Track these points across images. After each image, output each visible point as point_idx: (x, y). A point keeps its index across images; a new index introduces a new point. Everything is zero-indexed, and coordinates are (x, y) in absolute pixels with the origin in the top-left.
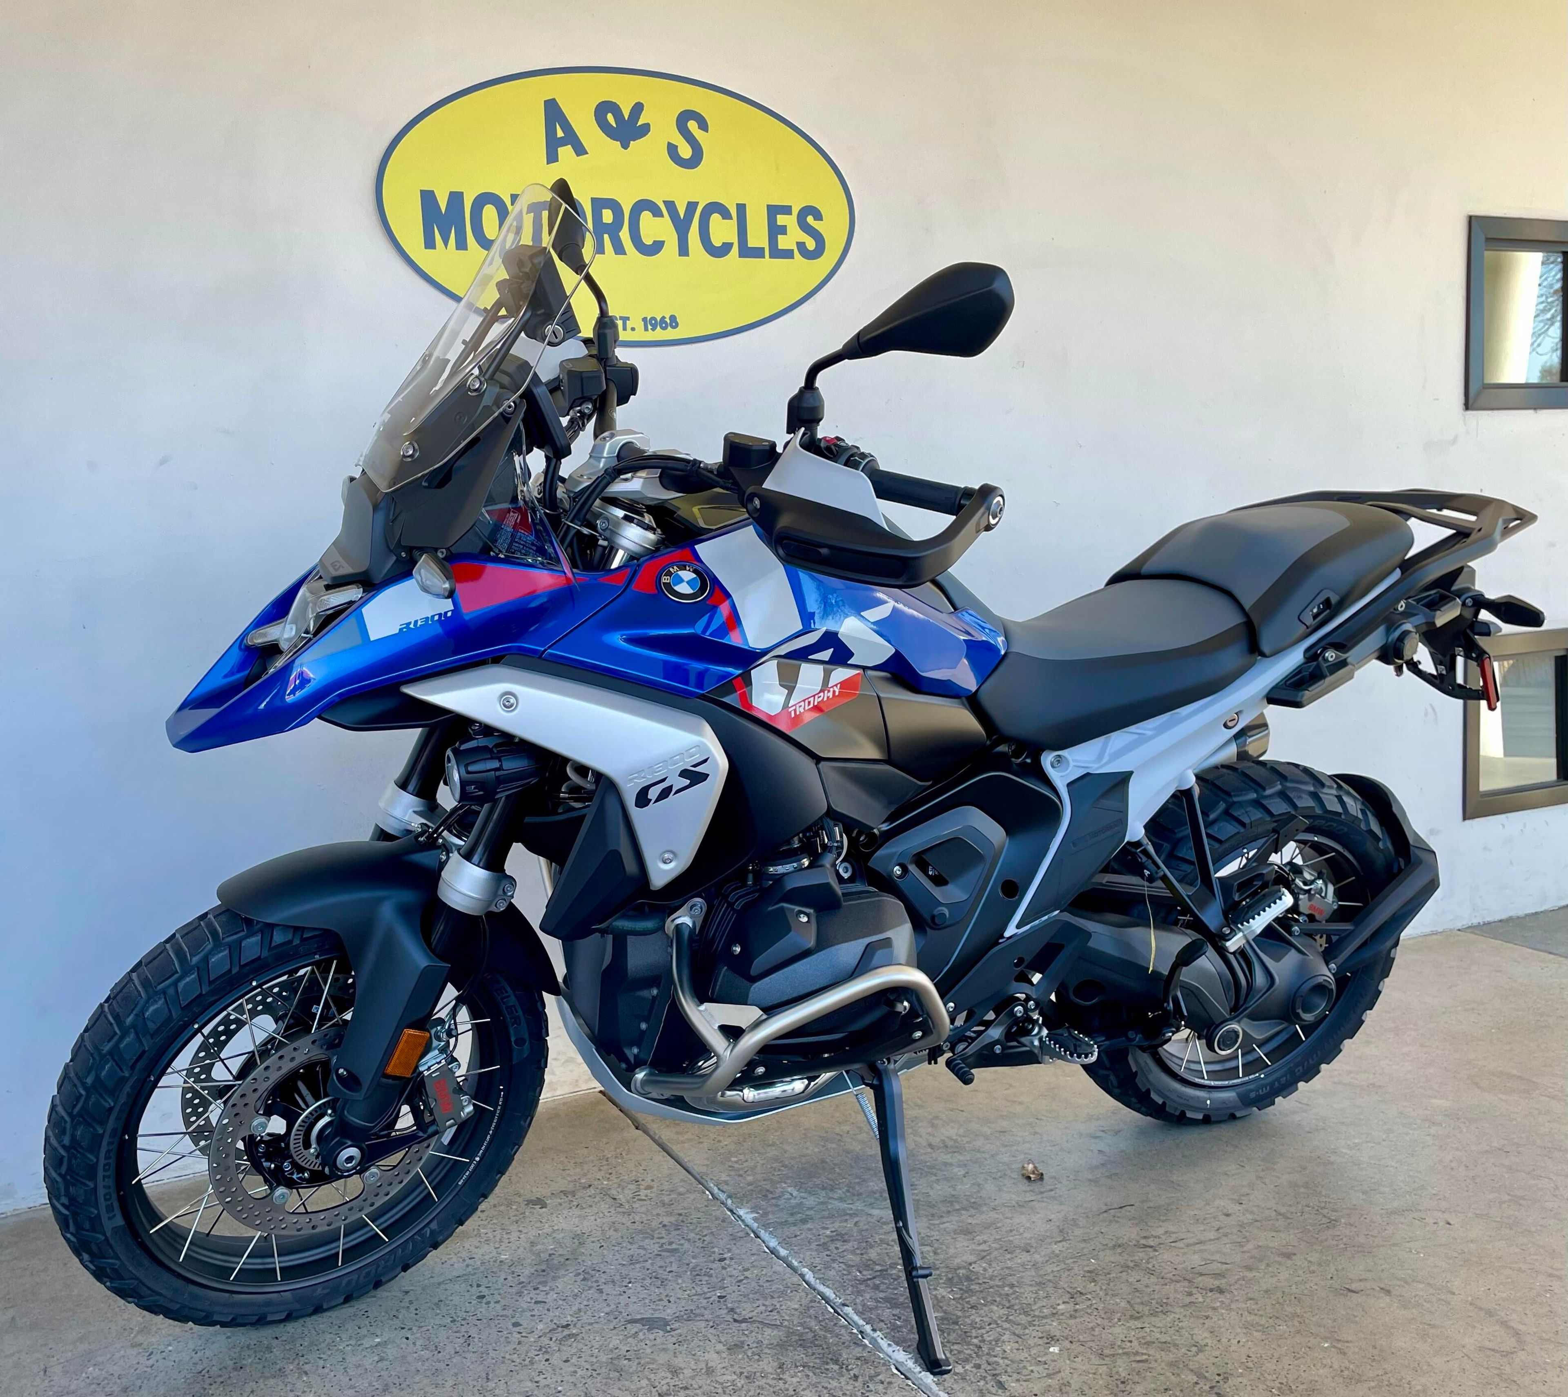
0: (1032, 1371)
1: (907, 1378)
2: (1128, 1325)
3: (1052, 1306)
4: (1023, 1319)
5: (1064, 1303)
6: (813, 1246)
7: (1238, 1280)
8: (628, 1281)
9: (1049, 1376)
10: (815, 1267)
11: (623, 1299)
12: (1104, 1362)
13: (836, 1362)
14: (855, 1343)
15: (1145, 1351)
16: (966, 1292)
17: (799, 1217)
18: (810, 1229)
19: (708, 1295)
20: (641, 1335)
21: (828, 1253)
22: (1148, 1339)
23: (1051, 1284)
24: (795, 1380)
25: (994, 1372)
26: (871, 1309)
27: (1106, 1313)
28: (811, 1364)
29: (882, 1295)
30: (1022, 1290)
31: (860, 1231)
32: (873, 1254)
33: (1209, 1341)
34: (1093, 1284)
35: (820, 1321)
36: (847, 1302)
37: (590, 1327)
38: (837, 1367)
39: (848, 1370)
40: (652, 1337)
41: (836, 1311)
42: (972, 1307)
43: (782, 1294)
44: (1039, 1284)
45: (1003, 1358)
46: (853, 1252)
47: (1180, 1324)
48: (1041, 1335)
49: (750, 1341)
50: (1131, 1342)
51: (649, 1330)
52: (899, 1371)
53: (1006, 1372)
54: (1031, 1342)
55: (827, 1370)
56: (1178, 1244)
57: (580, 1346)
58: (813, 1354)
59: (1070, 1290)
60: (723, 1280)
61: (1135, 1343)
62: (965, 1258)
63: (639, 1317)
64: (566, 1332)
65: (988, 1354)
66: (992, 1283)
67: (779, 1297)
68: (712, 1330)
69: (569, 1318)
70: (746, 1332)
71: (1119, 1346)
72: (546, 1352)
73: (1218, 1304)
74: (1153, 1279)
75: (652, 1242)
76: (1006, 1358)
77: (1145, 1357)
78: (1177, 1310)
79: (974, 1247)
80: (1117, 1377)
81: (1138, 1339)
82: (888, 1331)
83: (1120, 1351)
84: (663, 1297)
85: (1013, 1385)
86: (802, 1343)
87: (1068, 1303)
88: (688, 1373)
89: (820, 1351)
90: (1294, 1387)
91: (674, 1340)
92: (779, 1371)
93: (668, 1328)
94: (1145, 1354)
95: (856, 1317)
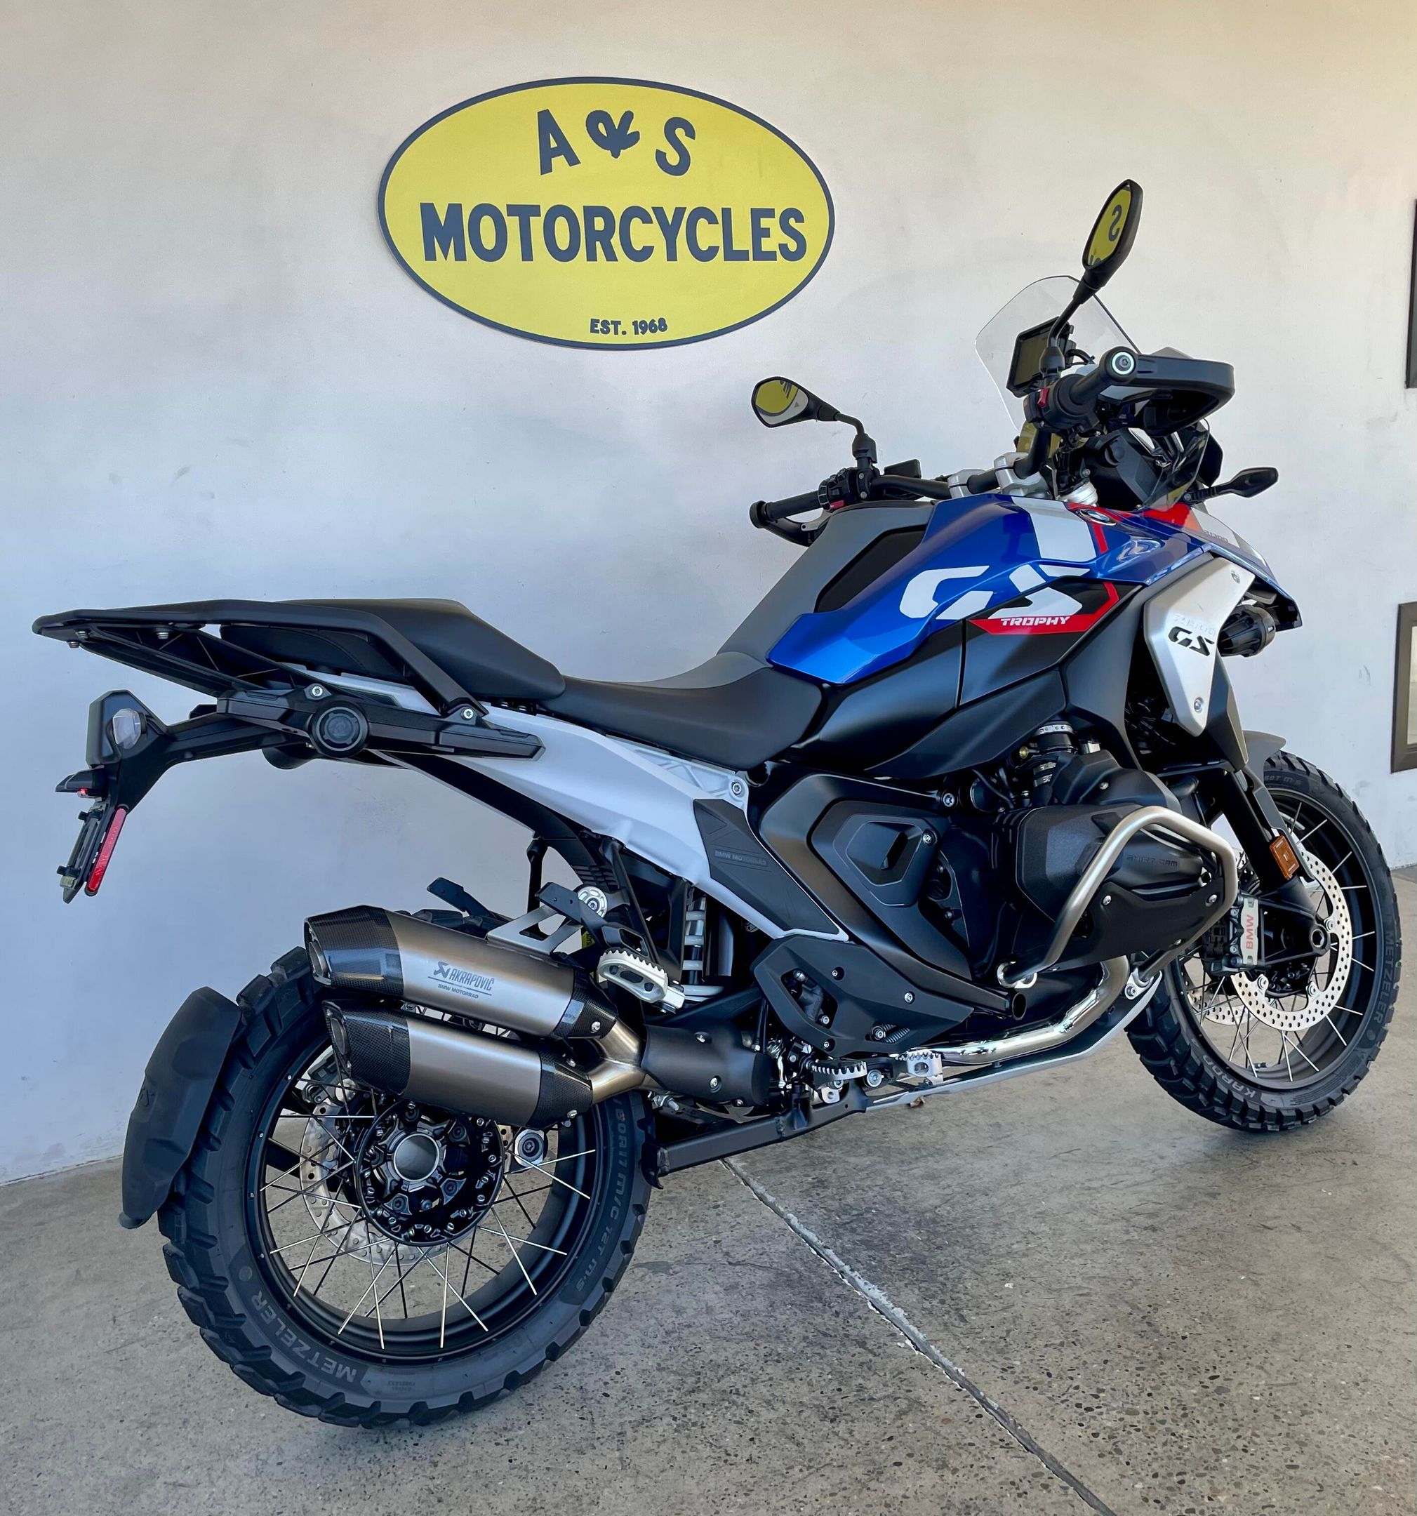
0: (990, 1305)
1: (882, 1313)
2: (1071, 1261)
3: (1007, 1246)
4: (982, 1258)
5: (1017, 1242)
6: (797, 1193)
7: (1169, 1218)
9: (1004, 1309)
10: (799, 1212)
12: (1052, 1297)
13: (819, 1300)
14: (837, 1283)
15: (1085, 1285)
16: (933, 1233)
17: (784, 1165)
18: (793, 1177)
19: (705, 1240)
20: (647, 1278)
21: (810, 1199)
22: (1091, 1274)
23: (1006, 1225)
24: (784, 1317)
25: (958, 1307)
26: (849, 1251)
27: (1054, 1251)
28: (798, 1302)
29: (859, 1238)
30: (981, 1232)
31: (839, 1178)
32: (850, 1199)
33: (1142, 1276)
34: (1043, 1224)
35: (805, 1263)
36: (828, 1245)
38: (821, 1305)
39: (830, 1307)
40: (657, 1280)
41: (818, 1253)
42: (938, 1248)
43: (771, 1238)
44: (996, 1225)
45: (964, 1294)
46: (833, 1198)
47: (1118, 1260)
48: (997, 1273)
49: (744, 1282)
50: (1075, 1277)
51: (657, 1274)
52: (875, 1307)
53: (967, 1306)
54: (990, 1279)
55: (812, 1307)
58: (799, 1293)
59: (1022, 1230)
60: (718, 1225)
61: (1079, 1280)
62: (931, 1202)
63: (644, 1261)
65: (951, 1291)
66: (954, 1225)
67: (768, 1241)
68: (709, 1273)
70: (740, 1274)
71: (1065, 1281)
73: (1152, 1241)
74: (1096, 1219)
76: (967, 1294)
77: (1086, 1291)
78: (1116, 1247)
79: (939, 1191)
80: (1062, 1309)
81: (1081, 1274)
82: (864, 1271)
83: (1066, 1286)
84: (665, 1242)
85: (974, 1318)
86: (789, 1283)
87: (1021, 1242)
88: (690, 1311)
89: (805, 1290)
90: (1213, 1316)
91: (676, 1282)
92: (769, 1308)
93: (671, 1271)
94: (1088, 1288)
95: (836, 1259)
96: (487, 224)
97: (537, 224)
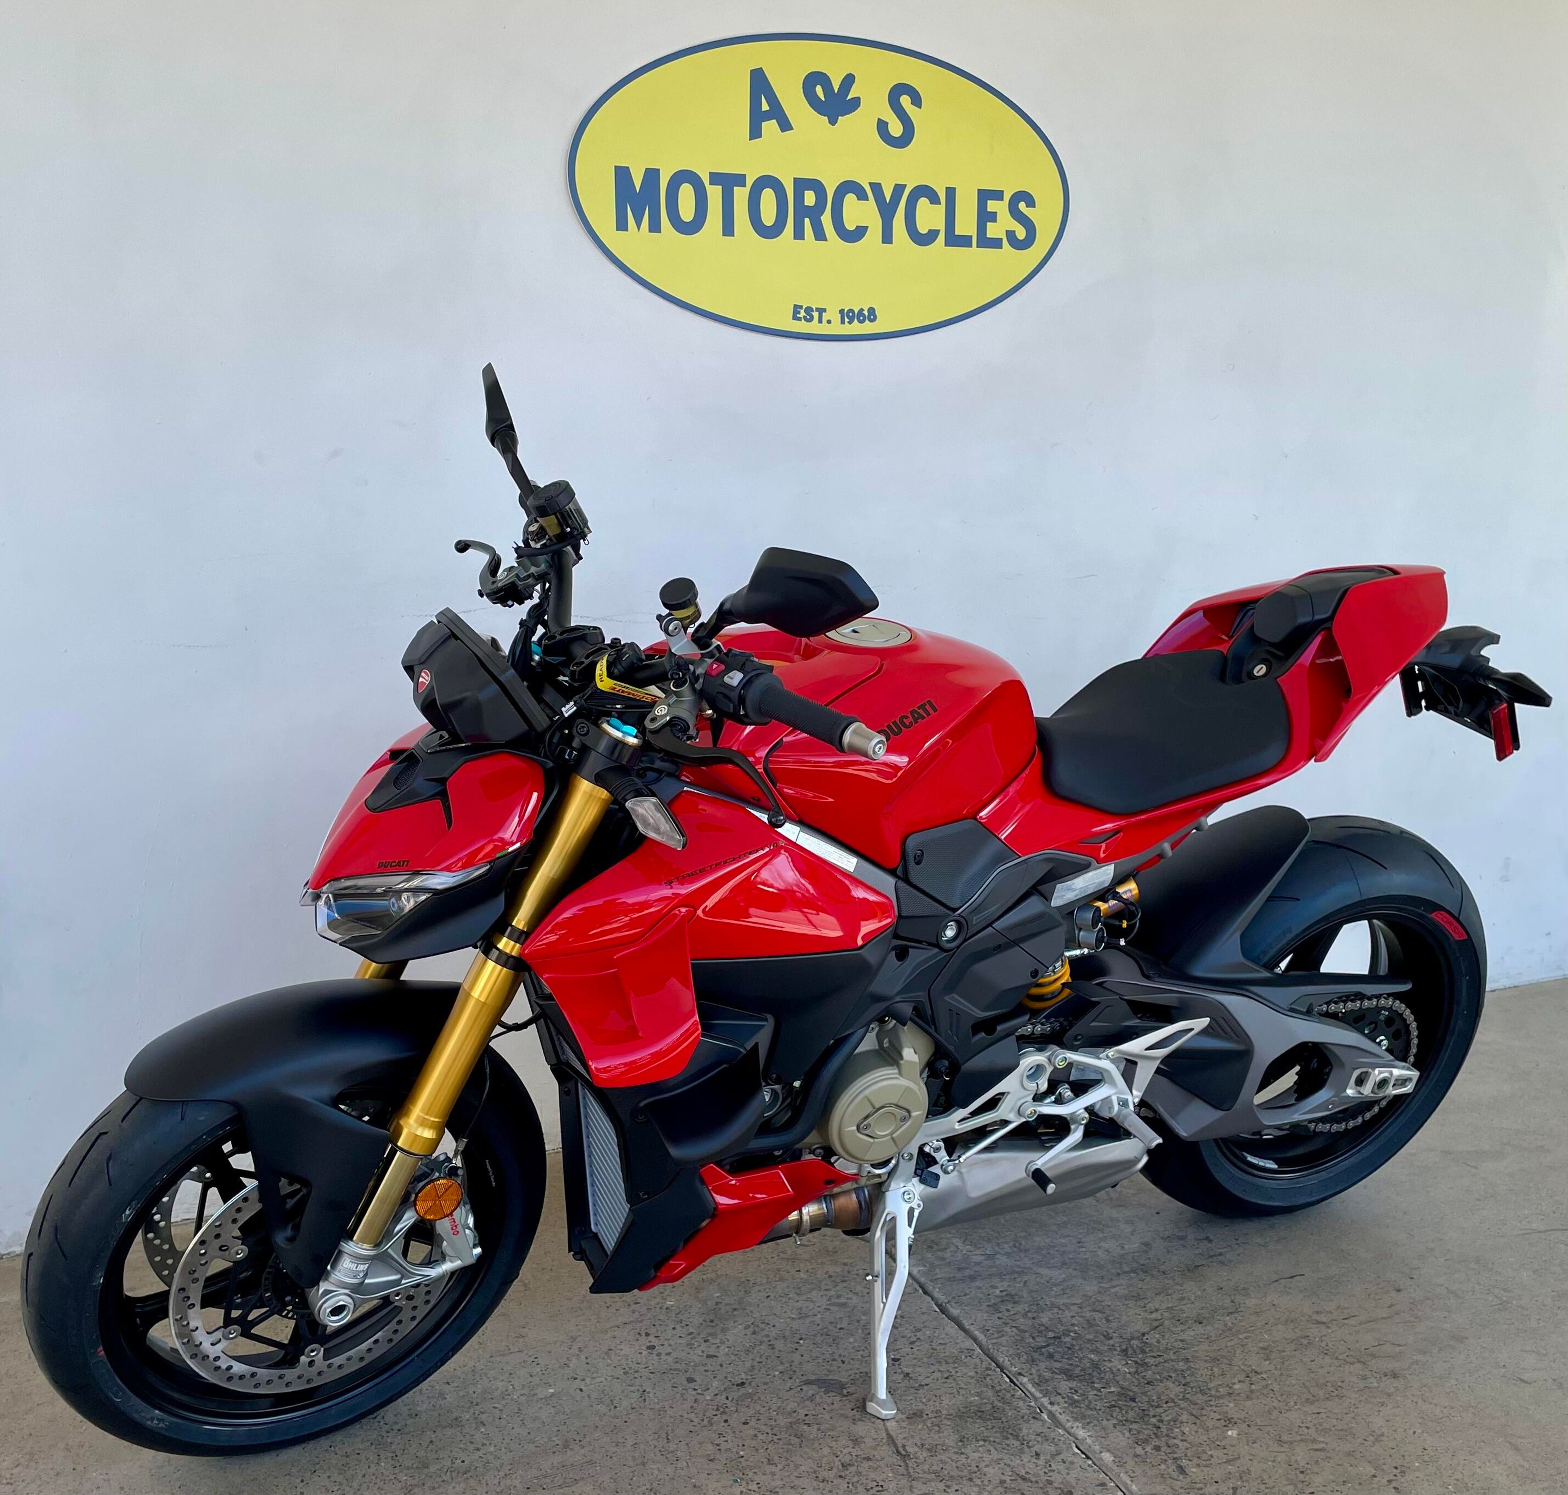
0: (1212, 1456)
1: (1088, 1458)
2: (1304, 1409)
3: (1227, 1386)
4: (1200, 1398)
5: (1239, 1382)
6: (984, 1307)
7: (1412, 1364)
8: (799, 1337)
9: (1228, 1462)
10: (988, 1330)
11: (796, 1357)
12: (1283, 1450)
13: (1017, 1437)
14: (1034, 1418)
15: (1322, 1439)
16: (1142, 1365)
17: (967, 1272)
18: (980, 1288)
20: (818, 1398)
21: (1000, 1315)
22: (1325, 1425)
23: (1225, 1361)
24: (977, 1455)
25: (1175, 1456)
26: (1047, 1381)
27: (1282, 1395)
28: (992, 1439)
29: (1058, 1365)
30: (1197, 1366)
31: (1031, 1292)
32: (1045, 1319)
33: (1384, 1430)
34: (1267, 1362)
35: (997, 1392)
36: (1023, 1372)
37: (766, 1387)
38: (1019, 1443)
39: (1029, 1447)
40: (829, 1401)
41: (1011, 1381)
42: (1148, 1383)
43: (956, 1360)
44: (1215, 1359)
45: (1182, 1440)
46: (1025, 1315)
47: (1356, 1411)
48: (1219, 1417)
49: (928, 1409)
50: (1308, 1428)
51: (826, 1392)
52: (1079, 1449)
53: (1186, 1455)
54: (1210, 1424)
55: (1008, 1445)
56: (1352, 1321)
57: (758, 1407)
58: (993, 1427)
59: (1245, 1368)
61: (1312, 1431)
62: (1137, 1328)
63: (813, 1377)
64: (742, 1391)
65: (1167, 1435)
66: (1166, 1356)
67: (954, 1363)
69: (743, 1376)
70: (924, 1400)
71: (1297, 1432)
72: (724, 1413)
73: (1392, 1390)
74: (1327, 1360)
75: (821, 1293)
76: (1185, 1441)
77: (1322, 1445)
78: (1354, 1395)
79: (1146, 1315)
80: (1295, 1466)
81: (1315, 1425)
82: (1066, 1405)
83: (1298, 1438)
84: (836, 1357)
85: (1194, 1470)
86: (980, 1414)
87: (1243, 1382)
88: (869, 1442)
89: (1000, 1425)
90: (1470, 1485)
91: (850, 1405)
92: (960, 1444)
93: (845, 1392)
94: (1323, 1442)
95: (1033, 1390)
96: (686, 193)
97: (741, 195)
